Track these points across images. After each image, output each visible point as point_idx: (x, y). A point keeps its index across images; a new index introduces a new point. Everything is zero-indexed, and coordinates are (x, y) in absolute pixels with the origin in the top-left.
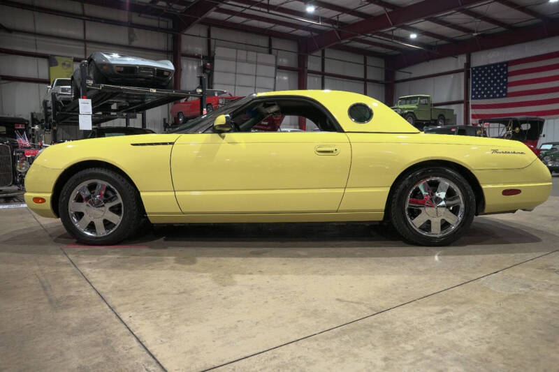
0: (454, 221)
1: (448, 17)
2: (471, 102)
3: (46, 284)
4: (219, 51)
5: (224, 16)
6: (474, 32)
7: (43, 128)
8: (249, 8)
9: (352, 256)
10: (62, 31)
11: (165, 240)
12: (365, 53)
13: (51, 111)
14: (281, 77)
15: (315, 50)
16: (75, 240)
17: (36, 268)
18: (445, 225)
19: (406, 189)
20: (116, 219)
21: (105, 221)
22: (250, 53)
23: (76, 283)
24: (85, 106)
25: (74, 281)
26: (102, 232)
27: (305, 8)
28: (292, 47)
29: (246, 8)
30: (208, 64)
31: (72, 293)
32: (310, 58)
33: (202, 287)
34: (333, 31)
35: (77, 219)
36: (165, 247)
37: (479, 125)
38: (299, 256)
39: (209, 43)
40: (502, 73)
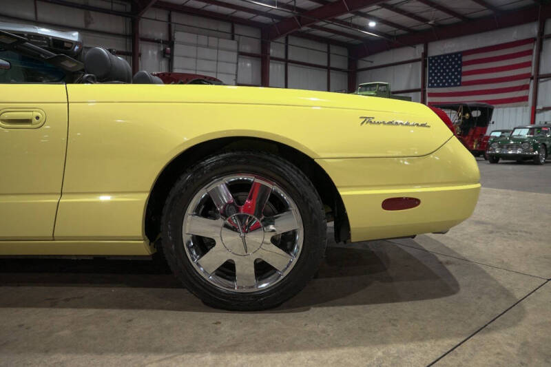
2: (428, 90)
4: (179, 36)
6: (429, 21)
12: (328, 42)
15: (277, 36)
28: (256, 33)
30: (168, 49)
32: (272, 44)
34: (293, 18)
39: (170, 26)
40: (456, 63)
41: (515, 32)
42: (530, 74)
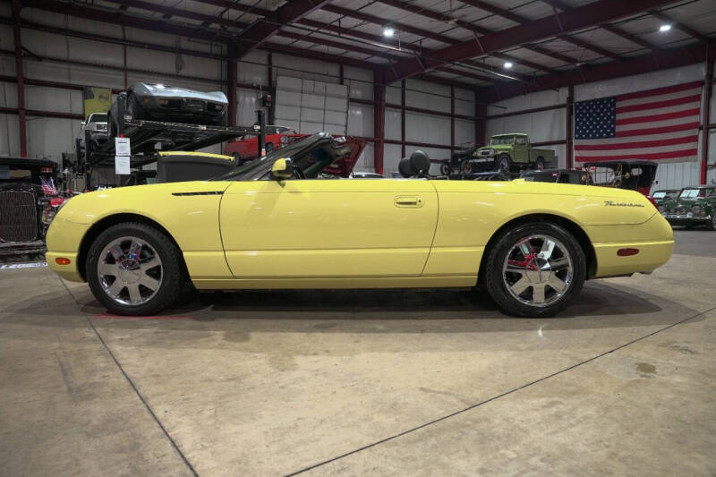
0: (561, 286)
1: (549, 44)
2: (575, 142)
3: (66, 367)
4: (282, 82)
5: (287, 41)
6: (577, 62)
7: (74, 172)
8: (316, 31)
9: (438, 330)
10: (99, 59)
11: (214, 309)
12: (452, 84)
13: (84, 151)
14: (353, 112)
15: (395, 79)
16: (105, 309)
17: (57, 344)
18: (549, 292)
19: (505, 249)
20: (154, 285)
21: (141, 287)
22: (317, 83)
23: (102, 365)
24: (123, 146)
25: (101, 362)
26: (137, 300)
27: (383, 31)
28: (367, 76)
29: (313, 31)
30: (269, 96)
31: (97, 379)
32: (388, 89)
33: (256, 372)
34: (415, 58)
35: (108, 284)
36: (213, 319)
37: (584, 170)
38: (374, 331)
39: (270, 71)
40: (609, 109)
41: (679, 75)
42: (699, 123)
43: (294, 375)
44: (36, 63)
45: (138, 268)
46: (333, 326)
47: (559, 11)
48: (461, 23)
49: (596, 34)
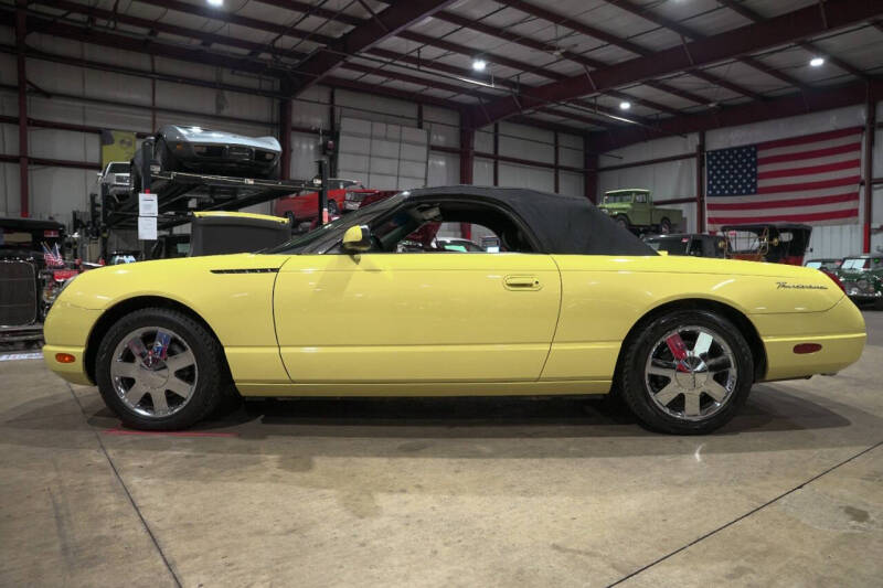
0: (720, 393)
1: (675, 80)
2: (707, 200)
3: (62, 512)
4: (346, 125)
5: (355, 75)
6: (710, 102)
7: (87, 235)
8: (390, 63)
10: (123, 96)
11: (264, 421)
12: (556, 129)
13: (100, 209)
14: (435, 162)
15: (485, 123)
16: (119, 422)
17: (52, 475)
18: (706, 400)
19: (647, 345)
20: (186, 391)
21: (168, 392)
22: (391, 127)
23: (113, 508)
24: (148, 204)
25: (111, 503)
26: (163, 410)
27: (471, 64)
28: (453, 119)
29: (386, 63)
30: (331, 142)
31: (105, 531)
32: (477, 134)
34: (511, 97)
35: (125, 389)
36: (263, 437)
38: (478, 455)
39: (332, 112)
40: (749, 161)
41: (834, 118)
42: (859, 177)
43: (377, 524)
44: (43, 100)
45: (165, 367)
46: (424, 447)
47: (688, 40)
48: (568, 55)
49: (734, 69)
